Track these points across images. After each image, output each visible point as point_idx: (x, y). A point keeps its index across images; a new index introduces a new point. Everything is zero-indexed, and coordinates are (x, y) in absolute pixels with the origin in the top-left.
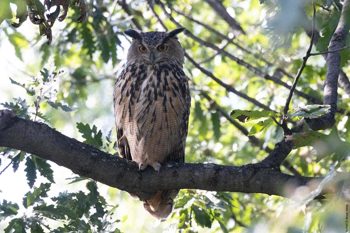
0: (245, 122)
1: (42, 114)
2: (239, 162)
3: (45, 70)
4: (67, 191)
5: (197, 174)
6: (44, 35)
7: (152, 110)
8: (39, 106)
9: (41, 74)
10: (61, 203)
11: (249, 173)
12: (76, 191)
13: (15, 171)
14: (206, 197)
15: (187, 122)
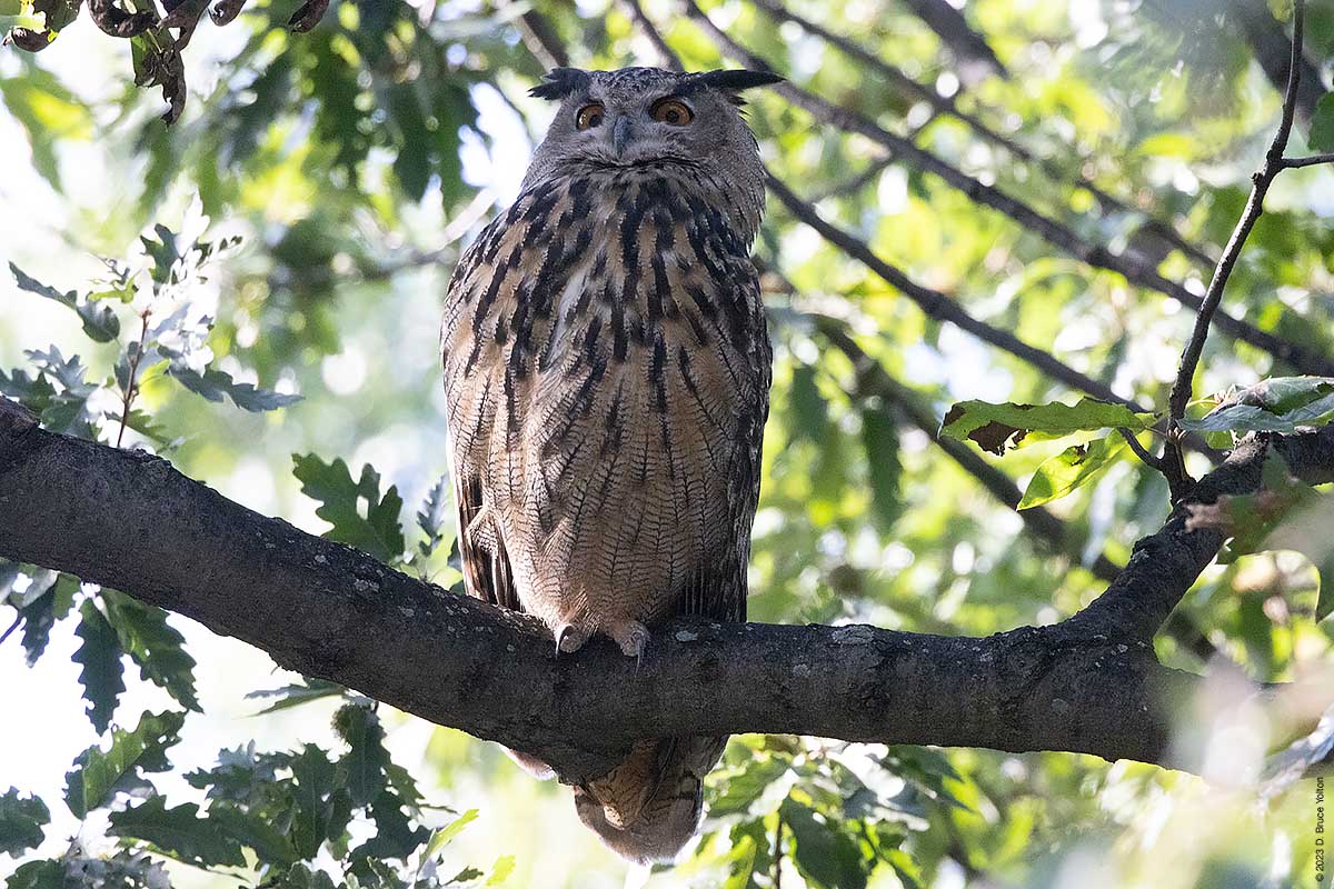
0: (1007, 450)
1: (147, 418)
2: (984, 622)
3: (162, 230)
4: (252, 743)
5: (801, 669)
6: (149, 83)
7: (603, 398)
8: (135, 387)
9: (143, 248)
10: (229, 795)
11: (1025, 668)
12: (292, 745)
13: (33, 658)
14: (843, 768)
15: (754, 451)
